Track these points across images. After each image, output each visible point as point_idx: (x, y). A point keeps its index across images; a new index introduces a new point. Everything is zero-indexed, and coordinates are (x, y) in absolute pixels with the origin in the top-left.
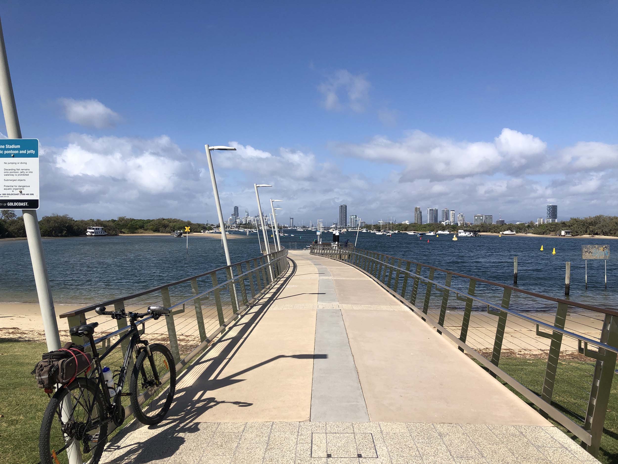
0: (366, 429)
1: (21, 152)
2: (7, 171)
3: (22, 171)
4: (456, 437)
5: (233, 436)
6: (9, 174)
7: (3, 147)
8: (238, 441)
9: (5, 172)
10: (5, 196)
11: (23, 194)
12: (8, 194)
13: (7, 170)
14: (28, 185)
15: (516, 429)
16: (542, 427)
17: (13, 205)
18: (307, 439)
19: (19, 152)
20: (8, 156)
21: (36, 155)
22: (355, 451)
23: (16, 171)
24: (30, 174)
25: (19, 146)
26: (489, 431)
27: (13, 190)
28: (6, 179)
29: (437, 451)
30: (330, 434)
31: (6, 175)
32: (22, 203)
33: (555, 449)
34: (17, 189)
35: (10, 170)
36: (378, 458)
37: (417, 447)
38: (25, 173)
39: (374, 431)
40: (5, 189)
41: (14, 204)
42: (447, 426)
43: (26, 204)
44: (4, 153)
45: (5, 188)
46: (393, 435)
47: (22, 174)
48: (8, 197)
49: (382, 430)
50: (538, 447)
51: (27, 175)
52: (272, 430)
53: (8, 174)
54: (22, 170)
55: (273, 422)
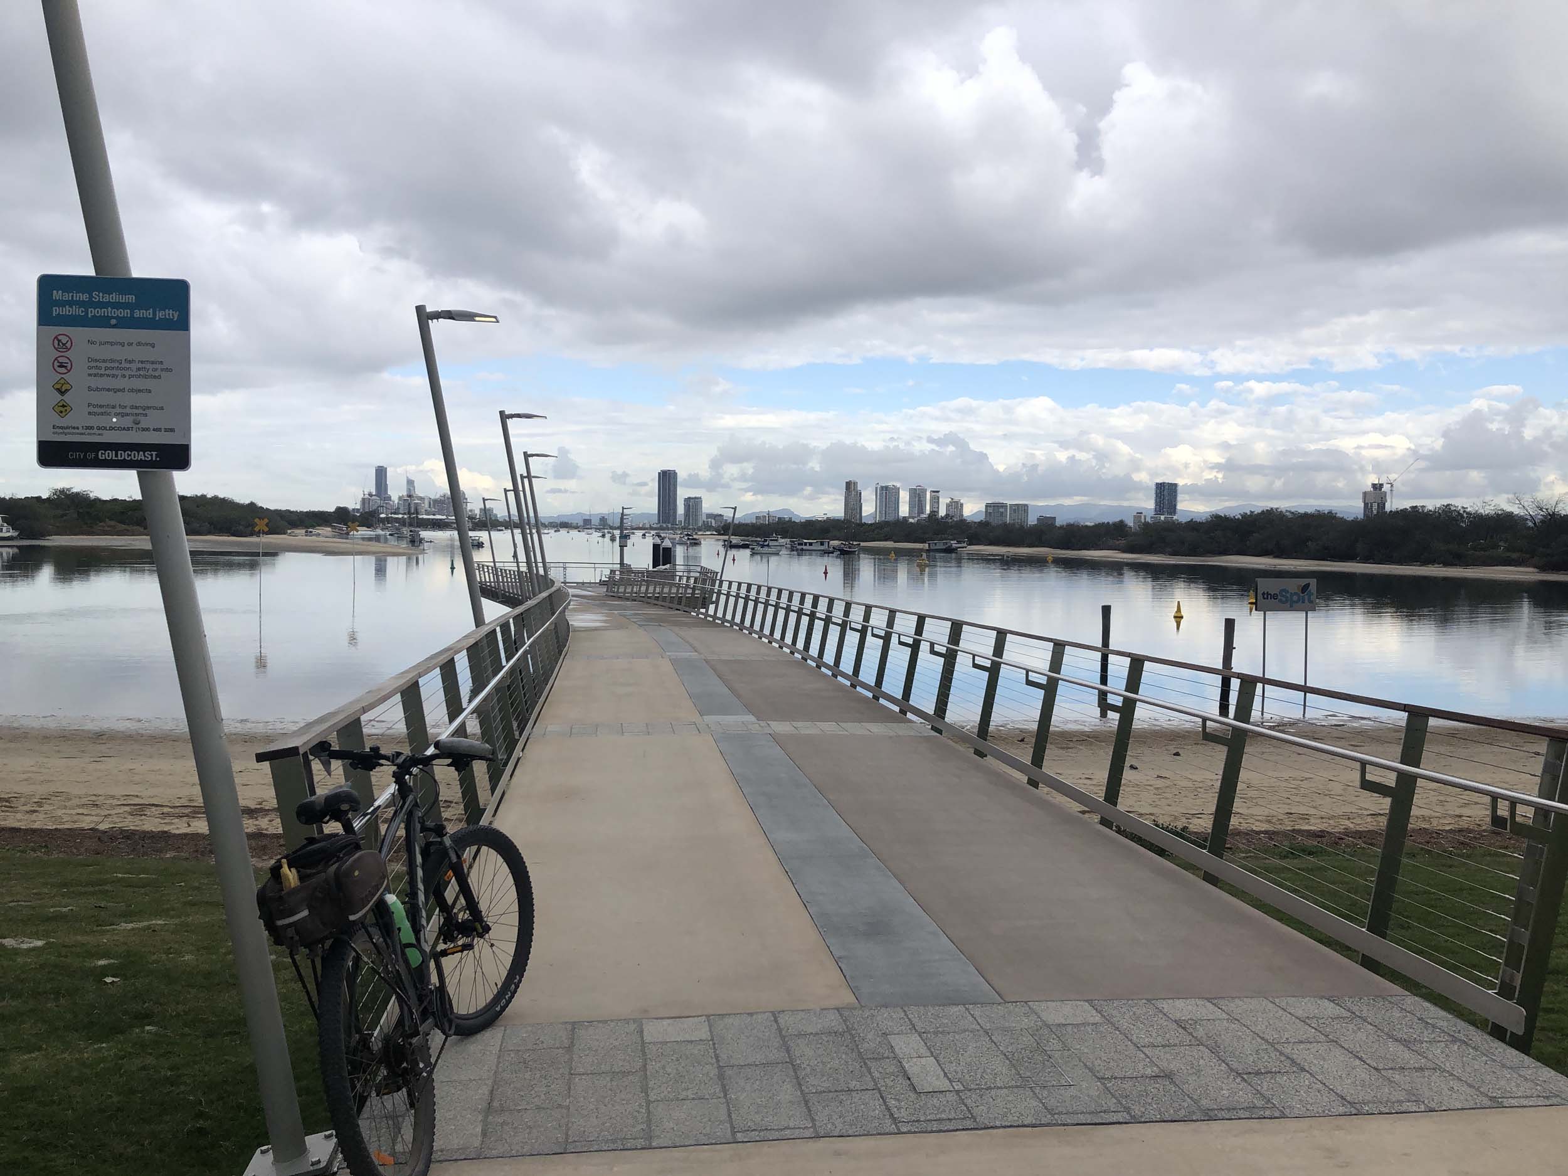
0: (1004, 1017)
1: (138, 314)
2: (99, 364)
3: (140, 365)
4: (1220, 1029)
5: (696, 1051)
6: (102, 372)
7: (85, 297)
8: (714, 1061)
9: (90, 368)
10: (91, 431)
11: (143, 430)
12: (99, 428)
13: (96, 361)
14: (158, 406)
15: (1337, 1004)
16: (1390, 998)
17: (114, 458)
18: (880, 1049)
19: (132, 313)
20: (102, 322)
22: (1014, 1071)
23: (124, 365)
24: (163, 374)
25: (132, 298)
26: (1281, 1012)
28: (94, 387)
30: (929, 1035)
31: (95, 375)
32: (141, 453)
33: (1443, 1044)
34: (127, 415)
35: (104, 361)
38: (150, 370)
39: (1026, 1022)
40: (90, 413)
41: (116, 456)
43: (152, 455)
45: (91, 409)
47: (142, 373)
48: (99, 434)
49: (1045, 1019)
50: (1406, 1043)
51: (155, 377)
52: (784, 1033)
54: (142, 362)
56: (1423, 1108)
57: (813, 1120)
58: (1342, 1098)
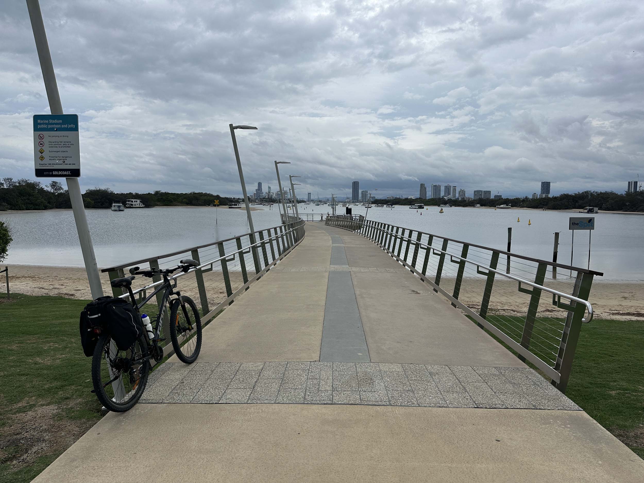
0: (367, 368)
2: (52, 143)
3: (64, 143)
4: (444, 376)
7: (47, 122)
11: (66, 164)
12: (53, 164)
14: (70, 156)
16: (519, 369)
17: (58, 174)
18: (316, 376)
19: (61, 126)
20: (52, 130)
22: (357, 386)
23: (59, 143)
24: (71, 146)
25: (61, 121)
26: (473, 371)
27: (58, 160)
28: (51, 151)
30: (336, 372)
34: (61, 159)
39: (374, 370)
42: (437, 367)
43: (69, 173)
44: (48, 127)
45: (50, 158)
47: (65, 146)
49: (381, 369)
50: (514, 384)
52: (287, 369)
53: (52, 146)
55: (288, 362)
57: (277, 398)
58: (474, 402)
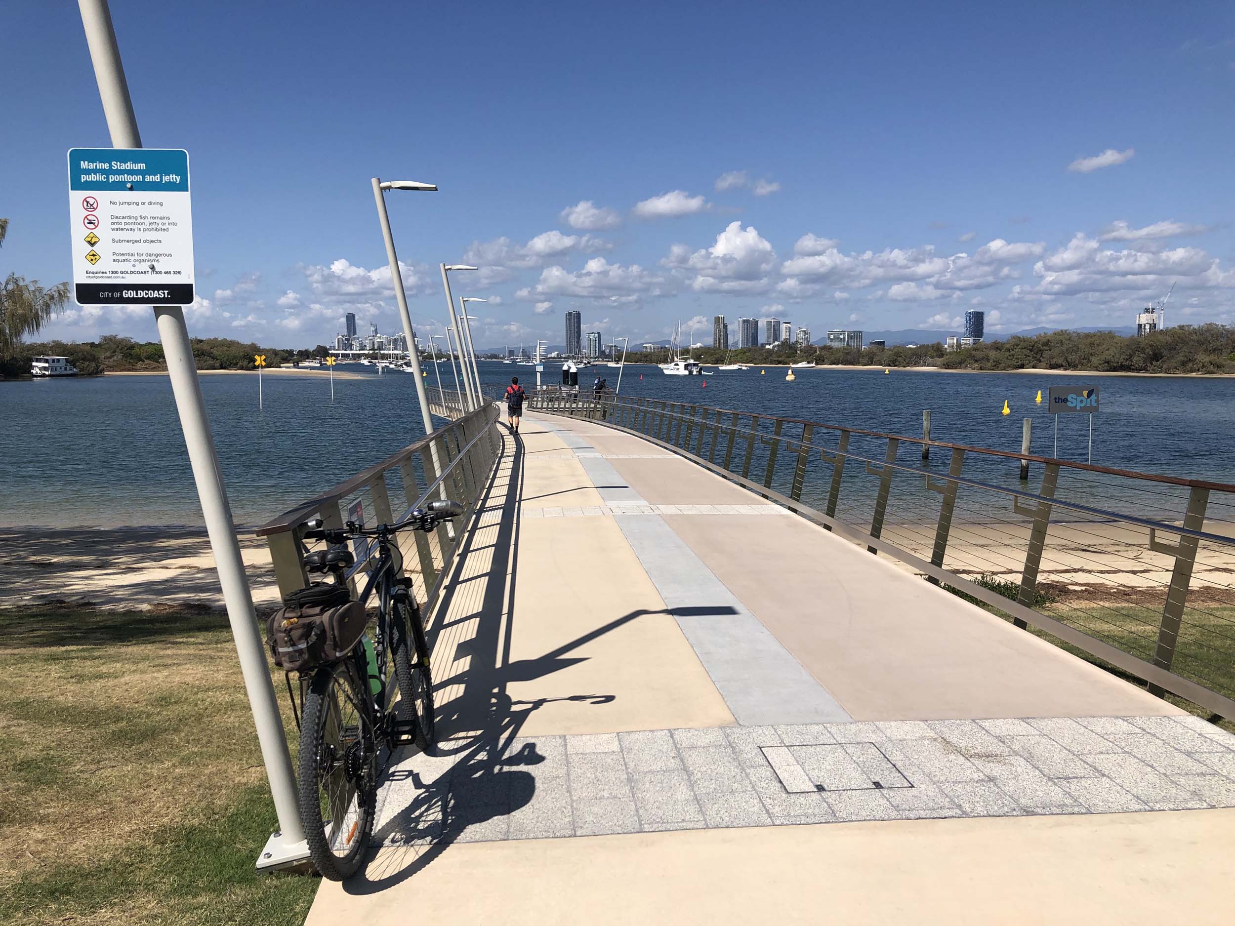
0: (856, 735)
1: (148, 178)
2: (119, 221)
3: (152, 221)
4: (1033, 742)
5: (609, 760)
6: (123, 226)
7: (106, 166)
8: (624, 768)
9: (114, 223)
10: (116, 275)
11: (157, 273)
12: (122, 273)
13: (117, 218)
14: (168, 253)
15: (1130, 723)
16: (1173, 718)
17: (135, 296)
18: (756, 759)
19: (144, 178)
20: (119, 186)
21: (181, 187)
22: (865, 776)
23: (139, 221)
24: (170, 227)
25: (142, 166)
26: (1083, 728)
27: (136, 263)
28: (117, 239)
29: (1013, 769)
30: (795, 748)
31: (117, 230)
32: (156, 292)
33: (1220, 754)
34: (144, 261)
35: (124, 218)
36: (913, 787)
37: (974, 765)
38: (160, 224)
39: (873, 738)
40: (114, 261)
41: (137, 295)
42: (1001, 723)
43: (164, 293)
44: (108, 178)
45: (115, 257)
46: (914, 744)
47: (154, 227)
48: (123, 277)
49: (888, 735)
50: (1189, 754)
51: (164, 230)
52: (679, 746)
53: (121, 227)
54: (153, 218)
55: (669, 730)
56: (1205, 805)
57: (704, 814)
58: (1138, 798)
